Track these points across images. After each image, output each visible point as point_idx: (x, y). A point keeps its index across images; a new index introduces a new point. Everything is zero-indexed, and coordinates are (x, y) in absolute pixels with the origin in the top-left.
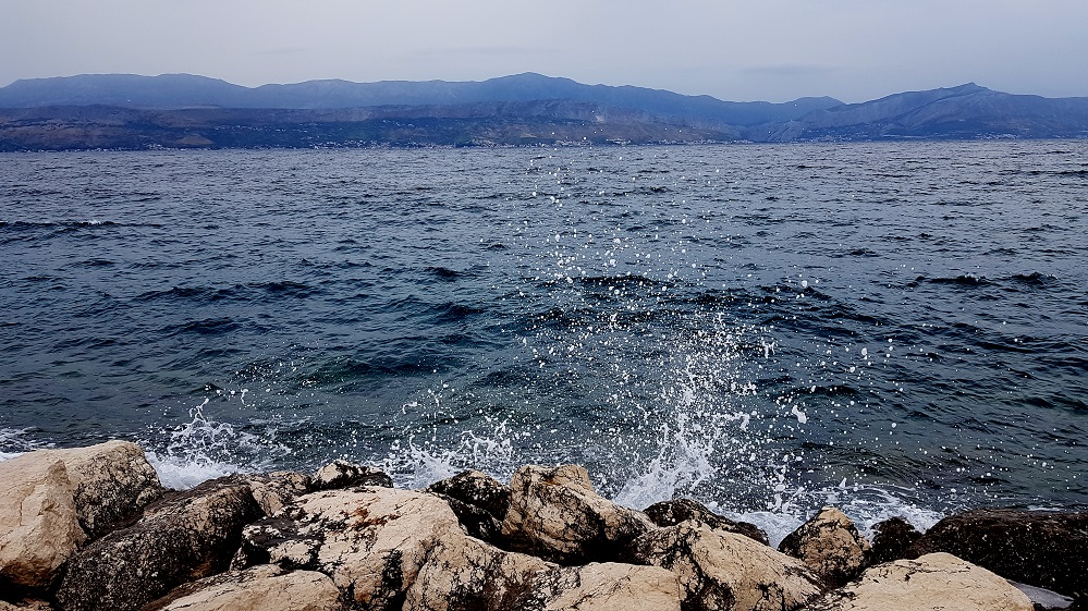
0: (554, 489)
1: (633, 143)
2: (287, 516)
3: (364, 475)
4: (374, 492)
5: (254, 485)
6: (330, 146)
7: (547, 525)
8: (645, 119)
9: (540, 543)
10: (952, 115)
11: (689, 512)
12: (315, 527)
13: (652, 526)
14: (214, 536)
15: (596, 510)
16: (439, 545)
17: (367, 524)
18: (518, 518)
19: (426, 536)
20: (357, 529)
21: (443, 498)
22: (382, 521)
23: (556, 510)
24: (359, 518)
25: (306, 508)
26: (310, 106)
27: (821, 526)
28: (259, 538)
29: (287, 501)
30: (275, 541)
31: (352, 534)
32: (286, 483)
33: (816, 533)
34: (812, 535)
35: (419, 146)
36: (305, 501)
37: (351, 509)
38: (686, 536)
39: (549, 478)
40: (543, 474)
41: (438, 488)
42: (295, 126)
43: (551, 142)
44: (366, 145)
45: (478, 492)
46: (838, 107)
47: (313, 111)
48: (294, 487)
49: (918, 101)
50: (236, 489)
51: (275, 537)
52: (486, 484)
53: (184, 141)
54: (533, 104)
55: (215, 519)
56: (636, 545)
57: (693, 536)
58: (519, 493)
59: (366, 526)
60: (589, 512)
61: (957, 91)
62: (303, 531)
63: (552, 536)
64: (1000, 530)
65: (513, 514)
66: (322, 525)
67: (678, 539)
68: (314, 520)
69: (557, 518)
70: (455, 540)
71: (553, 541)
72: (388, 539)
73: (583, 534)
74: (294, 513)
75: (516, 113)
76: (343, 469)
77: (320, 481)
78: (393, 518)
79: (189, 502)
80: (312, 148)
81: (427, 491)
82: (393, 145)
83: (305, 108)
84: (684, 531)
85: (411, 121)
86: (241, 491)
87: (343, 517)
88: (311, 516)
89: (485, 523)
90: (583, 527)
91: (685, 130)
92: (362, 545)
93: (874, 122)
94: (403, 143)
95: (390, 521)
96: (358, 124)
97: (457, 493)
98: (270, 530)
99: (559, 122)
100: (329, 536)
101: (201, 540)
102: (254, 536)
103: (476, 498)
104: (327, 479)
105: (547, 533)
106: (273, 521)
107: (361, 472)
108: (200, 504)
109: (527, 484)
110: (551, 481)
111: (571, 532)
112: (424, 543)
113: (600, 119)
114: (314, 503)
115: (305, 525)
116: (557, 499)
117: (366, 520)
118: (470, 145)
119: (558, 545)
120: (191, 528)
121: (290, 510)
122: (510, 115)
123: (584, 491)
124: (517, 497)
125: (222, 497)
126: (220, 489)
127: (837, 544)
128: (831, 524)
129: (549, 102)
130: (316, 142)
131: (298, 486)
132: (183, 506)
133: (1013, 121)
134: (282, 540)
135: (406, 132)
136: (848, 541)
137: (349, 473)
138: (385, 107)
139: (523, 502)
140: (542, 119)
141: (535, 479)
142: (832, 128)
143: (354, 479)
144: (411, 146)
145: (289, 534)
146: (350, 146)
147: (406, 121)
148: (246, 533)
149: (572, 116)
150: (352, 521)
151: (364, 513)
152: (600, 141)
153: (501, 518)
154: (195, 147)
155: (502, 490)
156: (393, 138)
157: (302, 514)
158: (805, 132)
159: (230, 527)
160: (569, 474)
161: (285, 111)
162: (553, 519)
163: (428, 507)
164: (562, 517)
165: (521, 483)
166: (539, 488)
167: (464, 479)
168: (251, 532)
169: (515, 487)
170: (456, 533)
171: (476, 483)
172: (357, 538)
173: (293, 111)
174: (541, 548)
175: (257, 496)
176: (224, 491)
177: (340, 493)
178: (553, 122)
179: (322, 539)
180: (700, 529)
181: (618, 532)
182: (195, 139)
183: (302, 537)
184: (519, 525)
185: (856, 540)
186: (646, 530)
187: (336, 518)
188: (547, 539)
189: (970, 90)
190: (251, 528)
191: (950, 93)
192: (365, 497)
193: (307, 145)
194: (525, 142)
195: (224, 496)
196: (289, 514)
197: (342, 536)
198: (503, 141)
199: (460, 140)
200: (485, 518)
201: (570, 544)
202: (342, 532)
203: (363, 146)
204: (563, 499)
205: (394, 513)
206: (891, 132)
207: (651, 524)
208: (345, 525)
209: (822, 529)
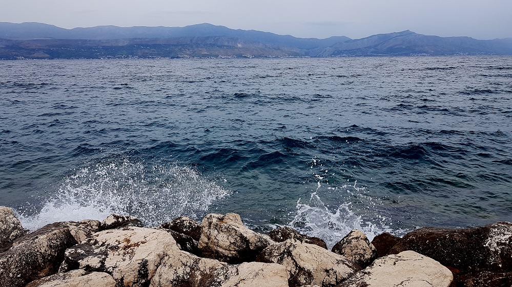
0: (224, 225)
1: (255, 57)
2: (88, 243)
3: (128, 221)
4: (133, 230)
5: (71, 227)
6: (109, 58)
7: (221, 243)
8: (261, 46)
9: (217, 252)
10: (399, 45)
11: (289, 234)
12: (103, 248)
13: (272, 242)
14: (51, 255)
15: (245, 235)
16: (167, 256)
17: (129, 247)
18: (206, 240)
19: (160, 251)
20: (125, 249)
21: (168, 231)
22: (137, 245)
23: (225, 236)
24: (125, 243)
25: (98, 239)
26: (98, 38)
27: (352, 239)
28: (73, 256)
29: (88, 235)
30: (82, 257)
31: (122, 252)
32: (88, 226)
33: (350, 242)
34: (348, 244)
35: (153, 58)
36: (98, 236)
37: (122, 239)
38: (289, 247)
39: (221, 220)
40: (218, 218)
41: (166, 226)
42: (91, 48)
43: (217, 56)
44: (127, 57)
45: (185, 227)
46: (349, 41)
47: (100, 41)
48: (92, 228)
49: (384, 38)
50: (62, 230)
51: (82, 255)
52: (190, 223)
53: (35, 55)
54: (208, 38)
55: (50, 246)
56: (265, 252)
57: (292, 247)
58: (207, 228)
59: (129, 248)
60: (241, 236)
61: (401, 34)
62: (97, 251)
63: (223, 249)
64: (434, 239)
65: (203, 238)
66: (106, 248)
67: (285, 248)
68: (102, 245)
69: (225, 239)
70: (175, 253)
71: (224, 251)
72: (140, 254)
73: (239, 247)
74: (92, 242)
75: (199, 42)
76: (117, 218)
77: (105, 224)
78: (143, 243)
79: (37, 238)
80: (100, 59)
81: (160, 228)
82: (140, 57)
83: (96, 39)
84: (288, 244)
85: (148, 46)
86: (64, 231)
87: (117, 243)
88: (100, 243)
89: (190, 243)
90: (239, 244)
91: (279, 51)
92: (127, 257)
93: (365, 48)
94: (144, 56)
95: (141, 245)
96: (122, 47)
97: (175, 228)
98: (79, 251)
99: (220, 47)
100: (110, 253)
101: (43, 257)
102: (71, 254)
103: (184, 230)
104: (109, 223)
105: (221, 247)
106: (81, 247)
107: (126, 219)
108: (43, 239)
109: (210, 223)
110: (222, 222)
111: (232, 246)
112: (159, 255)
113: (239, 46)
114: (102, 236)
115: (98, 248)
116: (226, 230)
117: (129, 244)
118: (178, 57)
119: (226, 253)
120: (38, 251)
121: (90, 240)
122: (197, 43)
123: (239, 226)
124: (205, 230)
125: (54, 234)
126: (53, 230)
127: (360, 247)
128: (356, 238)
129: (215, 37)
130: (102, 56)
131: (94, 227)
132: (34, 240)
133: (426, 48)
134: (86, 256)
135: (146, 51)
136: (364, 245)
137: (120, 220)
138: (136, 39)
139: (208, 233)
140: (212, 45)
141: (214, 220)
142: (346, 50)
143: (123, 223)
144: (149, 58)
145: (89, 253)
146: (118, 57)
147: (146, 46)
148: (67, 253)
149: (226, 44)
150: (122, 245)
151: (128, 241)
152: (240, 56)
153: (198, 240)
154: (41, 58)
155: (198, 226)
156: (140, 54)
157: (96, 242)
158: (334, 52)
159: (59, 250)
160: (231, 218)
161: (86, 40)
162: (223, 240)
163: (161, 236)
164: (228, 239)
165: (207, 223)
166: (217, 225)
167: (178, 221)
168: (69, 252)
169: (205, 224)
170: (175, 248)
171: (185, 223)
172: (125, 254)
173: (90, 41)
174: (218, 255)
175: (73, 233)
176: (56, 231)
177: (115, 231)
178: (218, 47)
179: (107, 255)
180: (296, 243)
181: (256, 245)
182: (41, 54)
183: (96, 254)
184: (207, 243)
185: (368, 245)
186: (269, 244)
187: (114, 244)
188: (220, 250)
189: (407, 33)
190: (70, 250)
191: (398, 35)
192: (128, 233)
193: (97, 58)
194: (205, 56)
195: (55, 234)
196: (89, 242)
197: (117, 253)
198: (193, 56)
199: (172, 55)
200: (190, 240)
201: (232, 252)
202: (117, 251)
203: (125, 58)
204: (228, 230)
205: (144, 240)
206: (372, 52)
207: (271, 241)
208: (118, 247)
209: (353, 240)
